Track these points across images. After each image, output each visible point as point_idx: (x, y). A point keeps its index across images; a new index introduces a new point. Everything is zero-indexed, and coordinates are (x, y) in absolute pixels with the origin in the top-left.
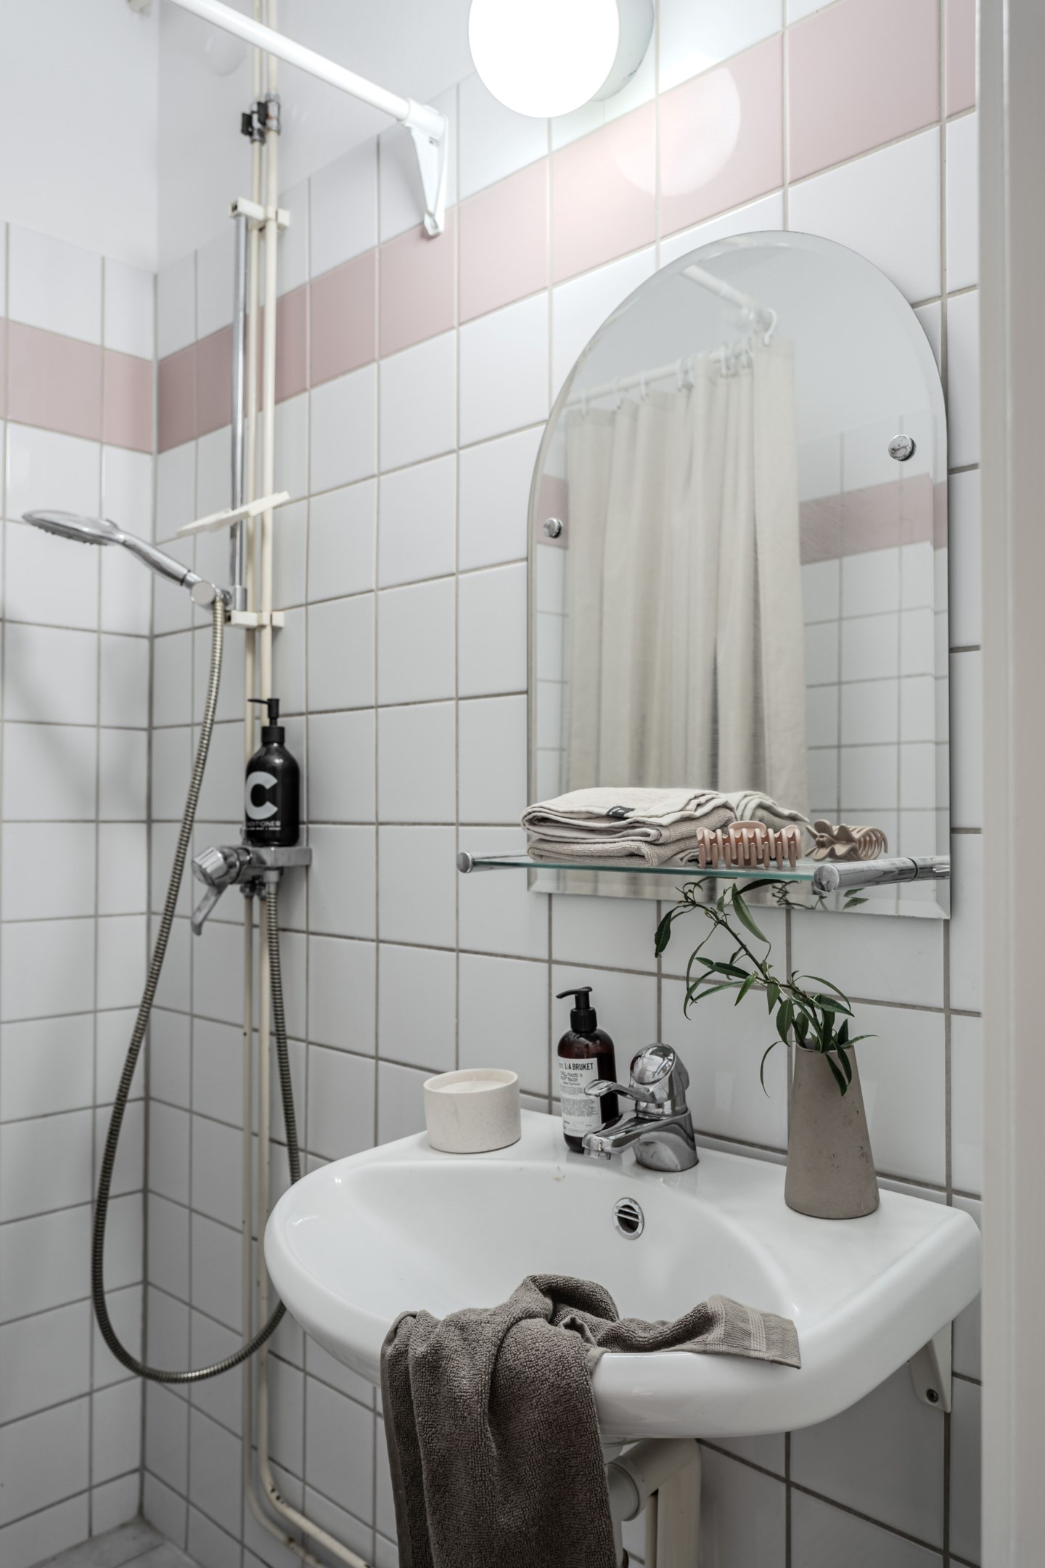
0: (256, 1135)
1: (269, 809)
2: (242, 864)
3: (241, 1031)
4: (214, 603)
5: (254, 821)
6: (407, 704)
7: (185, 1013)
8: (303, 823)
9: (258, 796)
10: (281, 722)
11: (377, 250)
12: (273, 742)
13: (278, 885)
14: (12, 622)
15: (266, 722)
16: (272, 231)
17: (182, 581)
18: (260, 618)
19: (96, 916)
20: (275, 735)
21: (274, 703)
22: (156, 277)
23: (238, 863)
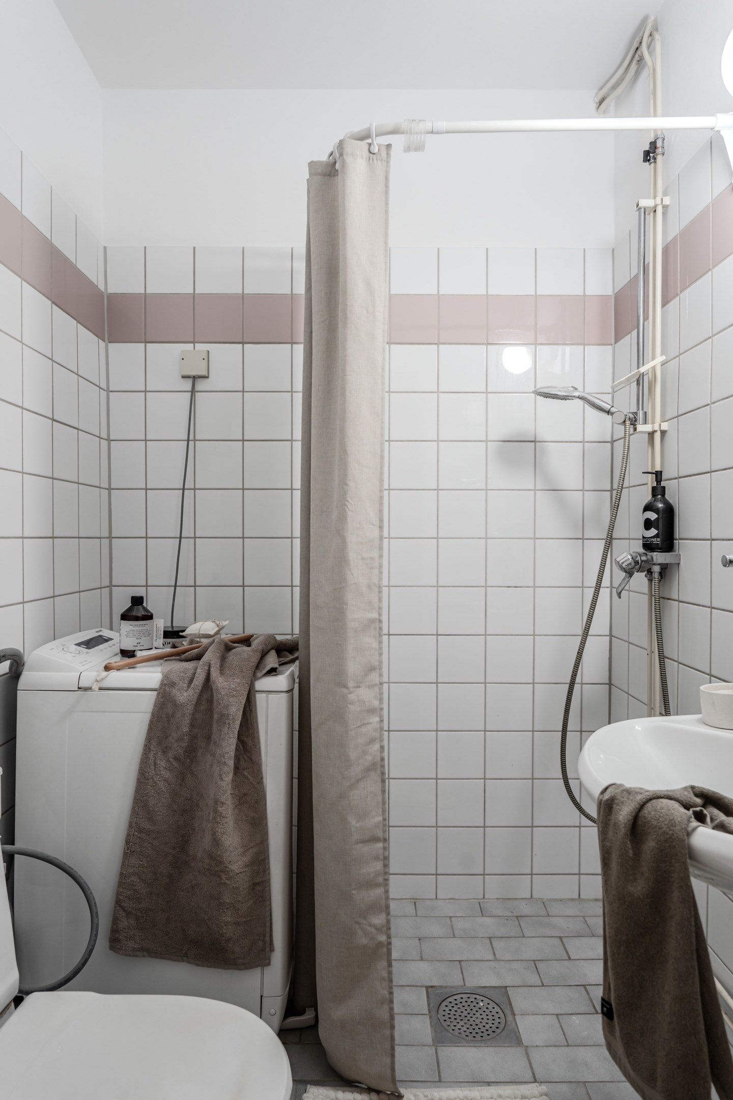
0: (653, 709)
1: (653, 532)
2: (642, 561)
3: (646, 652)
4: (624, 421)
5: (646, 538)
6: (726, 469)
7: (626, 641)
8: (676, 539)
9: (648, 524)
10: (663, 484)
11: (711, 204)
12: (658, 495)
13: (660, 574)
14: (540, 442)
15: (655, 484)
16: (660, 210)
17: (608, 412)
18: (653, 427)
19: (583, 587)
20: (659, 491)
21: (659, 474)
22: (613, 250)
23: (640, 561)
